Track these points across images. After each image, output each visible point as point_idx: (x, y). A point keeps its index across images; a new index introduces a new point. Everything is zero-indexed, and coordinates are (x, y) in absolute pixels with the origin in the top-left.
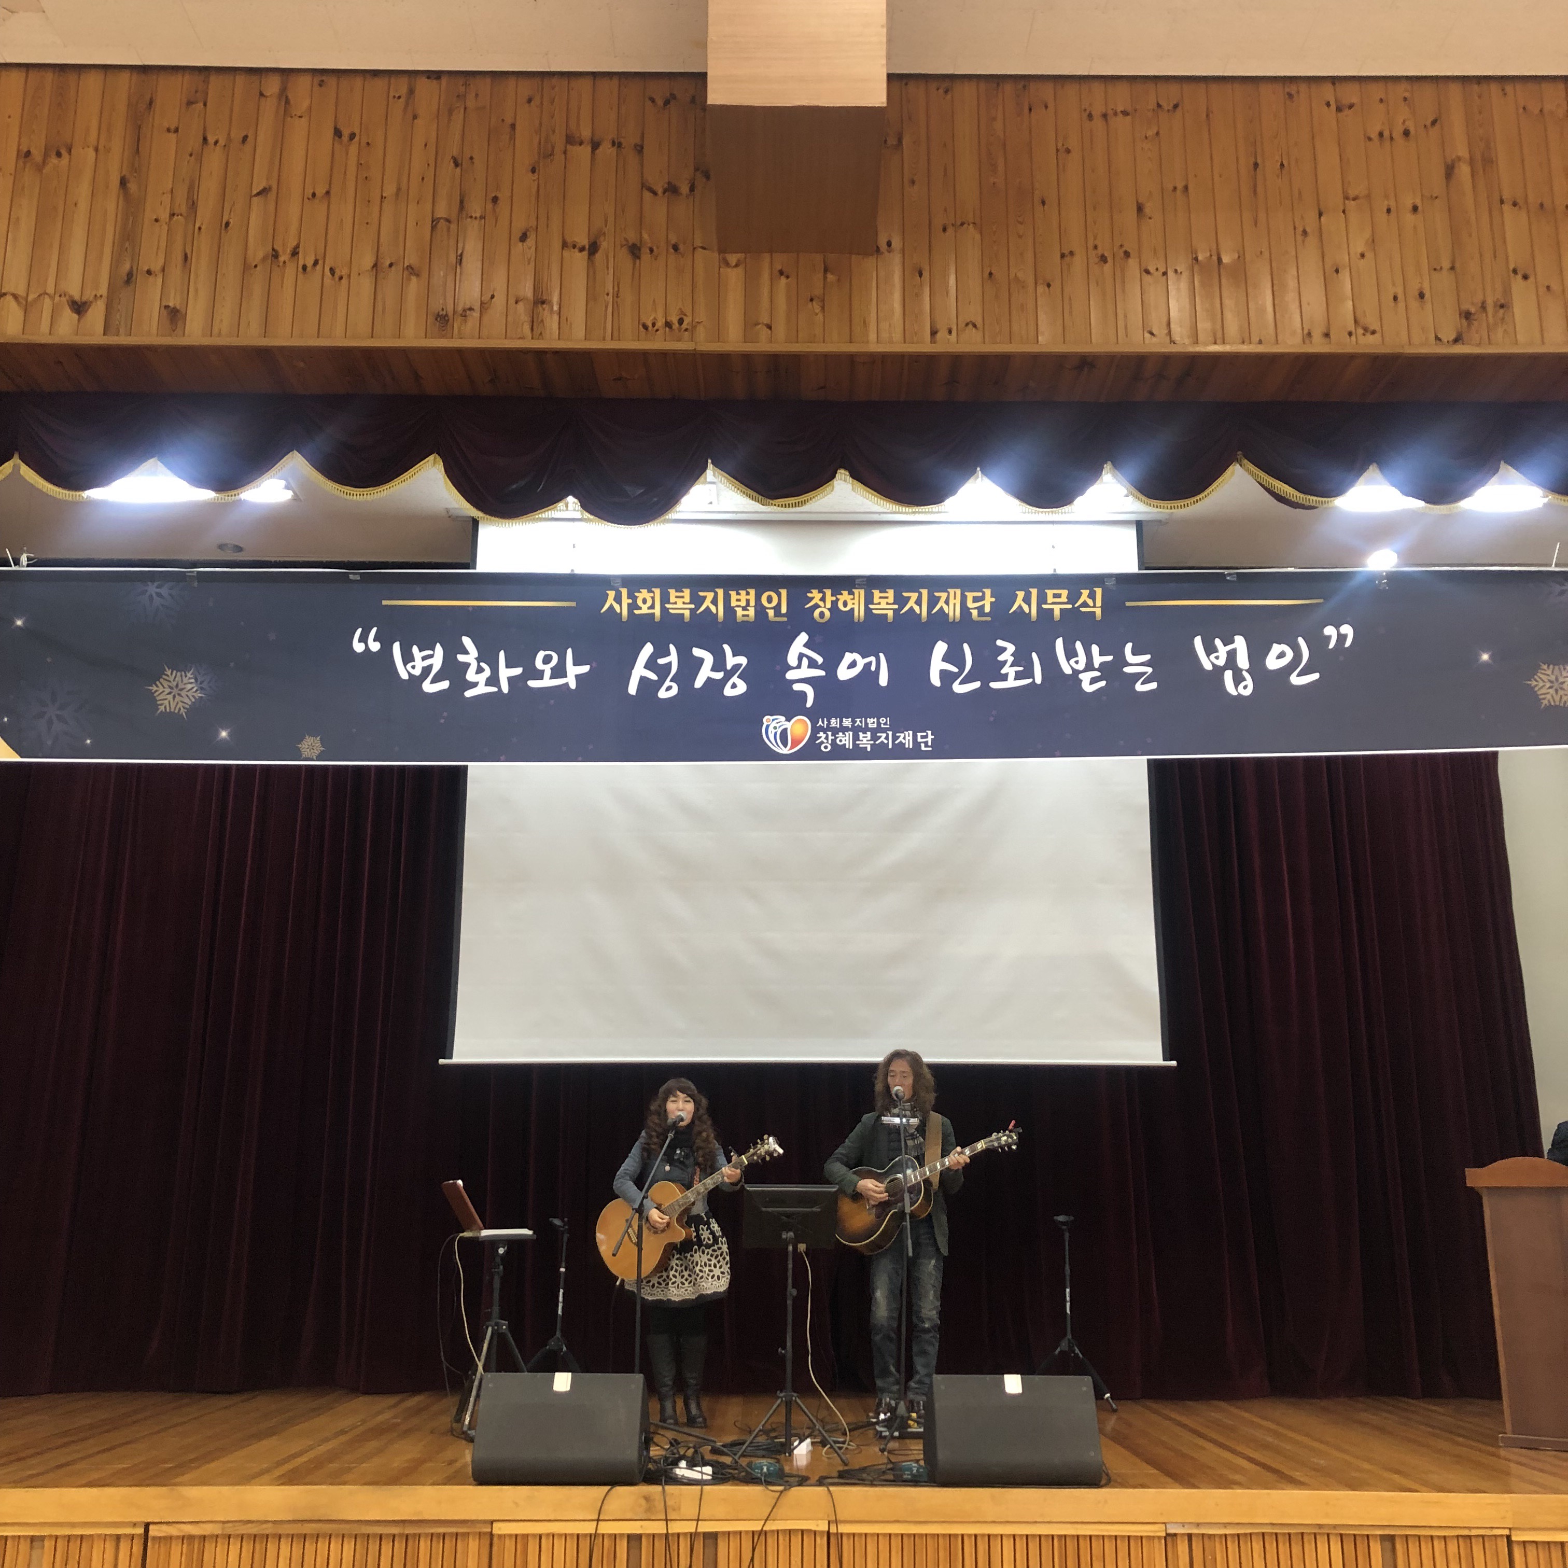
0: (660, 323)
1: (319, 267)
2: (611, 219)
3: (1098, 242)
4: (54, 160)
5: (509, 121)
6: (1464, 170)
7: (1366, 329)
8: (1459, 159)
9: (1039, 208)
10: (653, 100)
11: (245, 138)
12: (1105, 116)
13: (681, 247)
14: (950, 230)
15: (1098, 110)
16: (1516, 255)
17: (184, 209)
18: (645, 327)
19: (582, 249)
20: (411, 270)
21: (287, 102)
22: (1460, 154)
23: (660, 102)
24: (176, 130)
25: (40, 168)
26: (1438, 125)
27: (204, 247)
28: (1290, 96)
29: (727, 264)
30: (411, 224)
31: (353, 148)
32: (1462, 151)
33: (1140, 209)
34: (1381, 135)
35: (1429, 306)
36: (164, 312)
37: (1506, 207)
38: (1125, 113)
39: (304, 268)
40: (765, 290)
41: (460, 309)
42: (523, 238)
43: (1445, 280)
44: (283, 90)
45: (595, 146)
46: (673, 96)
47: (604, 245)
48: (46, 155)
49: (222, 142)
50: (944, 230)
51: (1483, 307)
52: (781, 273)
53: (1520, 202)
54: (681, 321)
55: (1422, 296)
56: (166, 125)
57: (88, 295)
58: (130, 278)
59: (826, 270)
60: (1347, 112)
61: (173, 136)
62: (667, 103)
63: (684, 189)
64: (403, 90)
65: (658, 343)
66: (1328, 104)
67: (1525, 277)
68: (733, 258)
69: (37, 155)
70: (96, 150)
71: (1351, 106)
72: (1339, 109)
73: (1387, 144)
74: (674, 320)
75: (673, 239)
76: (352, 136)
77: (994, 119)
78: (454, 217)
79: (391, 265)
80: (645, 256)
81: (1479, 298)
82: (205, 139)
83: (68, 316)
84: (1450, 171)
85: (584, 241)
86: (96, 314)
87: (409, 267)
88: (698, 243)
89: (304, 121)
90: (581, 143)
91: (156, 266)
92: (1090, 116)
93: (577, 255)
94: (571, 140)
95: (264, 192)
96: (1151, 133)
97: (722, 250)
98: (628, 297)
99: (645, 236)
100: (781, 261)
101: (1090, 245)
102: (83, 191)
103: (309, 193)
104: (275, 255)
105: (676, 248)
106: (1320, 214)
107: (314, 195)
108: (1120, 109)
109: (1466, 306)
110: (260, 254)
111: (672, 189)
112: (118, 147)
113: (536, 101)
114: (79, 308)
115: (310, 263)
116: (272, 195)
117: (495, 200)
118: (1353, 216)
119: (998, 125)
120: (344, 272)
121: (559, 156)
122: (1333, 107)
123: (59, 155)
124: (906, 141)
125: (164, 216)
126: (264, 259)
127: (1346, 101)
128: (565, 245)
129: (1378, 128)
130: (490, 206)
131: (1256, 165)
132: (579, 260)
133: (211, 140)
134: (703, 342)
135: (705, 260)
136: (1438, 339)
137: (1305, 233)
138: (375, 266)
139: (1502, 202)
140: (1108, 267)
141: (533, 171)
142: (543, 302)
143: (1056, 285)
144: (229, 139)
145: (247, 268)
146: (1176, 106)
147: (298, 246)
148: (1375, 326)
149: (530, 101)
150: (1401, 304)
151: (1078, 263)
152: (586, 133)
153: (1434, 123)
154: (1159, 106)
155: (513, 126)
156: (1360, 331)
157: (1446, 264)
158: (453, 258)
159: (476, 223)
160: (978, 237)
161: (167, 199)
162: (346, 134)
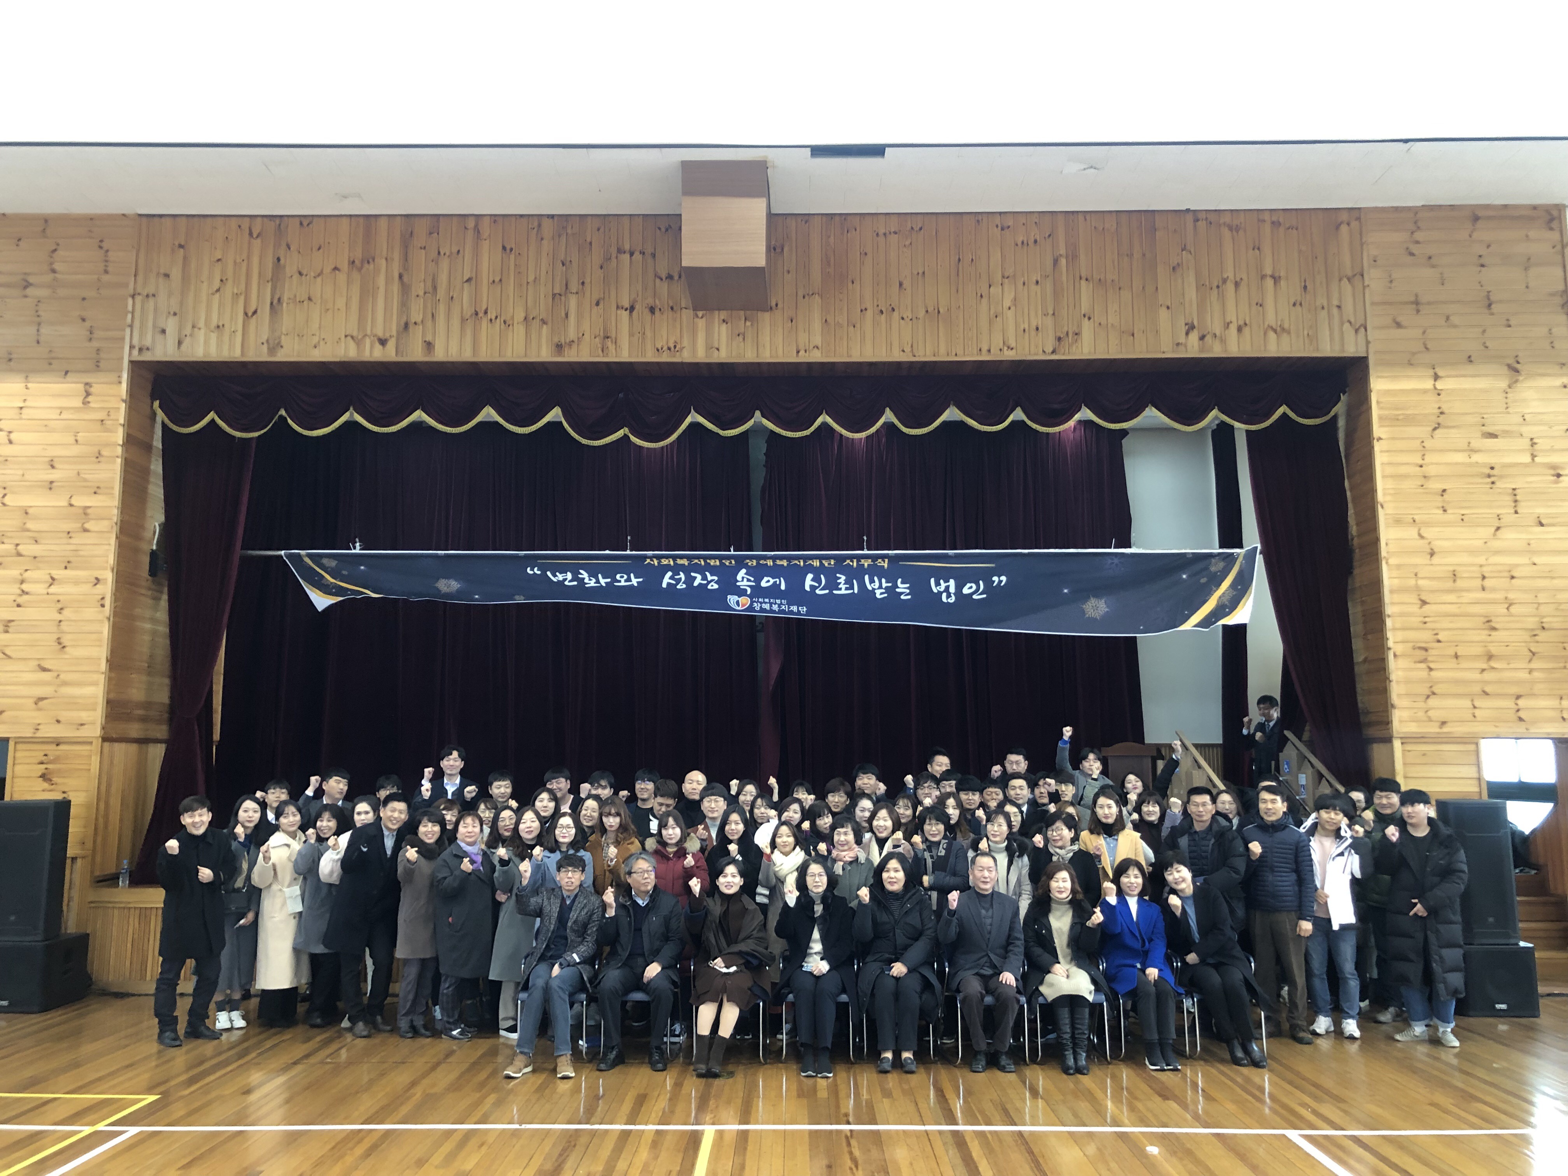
0: (665, 348)
1: (498, 320)
2: (640, 294)
3: (879, 303)
4: (366, 265)
5: (589, 240)
6: (1063, 261)
7: (1008, 347)
8: (1061, 255)
9: (850, 284)
10: (660, 229)
11: (459, 251)
12: (885, 234)
13: (675, 308)
14: (807, 297)
15: (882, 231)
16: (1085, 307)
17: (431, 290)
18: (658, 350)
19: (626, 310)
20: (544, 322)
21: (479, 232)
22: (1061, 253)
23: (663, 230)
24: (425, 248)
25: (360, 269)
26: (1051, 238)
27: (442, 308)
28: (978, 221)
29: (697, 316)
30: (542, 296)
31: (512, 256)
32: (1063, 251)
33: (901, 284)
34: (1023, 243)
35: (1040, 334)
36: (424, 344)
37: (1083, 282)
38: (895, 233)
39: (491, 320)
40: (717, 329)
41: (568, 341)
42: (597, 304)
43: (1049, 321)
44: (476, 226)
45: (632, 254)
46: (670, 227)
47: (637, 307)
48: (362, 262)
49: (448, 254)
50: (804, 297)
51: (1067, 334)
52: (724, 321)
53: (1089, 278)
54: (675, 347)
55: (1037, 329)
56: (419, 245)
57: (387, 335)
58: (406, 325)
59: (746, 319)
60: (1006, 230)
61: (423, 251)
62: (667, 230)
63: (676, 278)
64: (536, 224)
65: (665, 358)
66: (997, 226)
67: (1089, 318)
68: (700, 314)
69: (357, 262)
70: (386, 259)
71: (1009, 227)
72: (1002, 229)
73: (1025, 247)
74: (672, 346)
75: (671, 304)
76: (511, 250)
77: (829, 237)
78: (563, 293)
79: (533, 318)
80: (657, 312)
81: (1066, 329)
82: (439, 253)
83: (378, 347)
84: (1056, 262)
85: (627, 305)
86: (391, 345)
87: (542, 320)
88: (683, 305)
89: (487, 241)
90: (625, 252)
91: (419, 320)
92: (877, 235)
93: (624, 311)
94: (620, 251)
95: (469, 280)
96: (907, 243)
97: (695, 309)
98: (649, 334)
99: (657, 302)
100: (723, 314)
101: (876, 304)
102: (381, 281)
103: (491, 281)
104: (477, 314)
105: (672, 308)
106: (990, 286)
107: (494, 281)
108: (893, 230)
109: (1058, 334)
110: (469, 314)
111: (670, 277)
112: (397, 255)
113: (602, 230)
114: (383, 342)
115: (493, 318)
116: (473, 282)
117: (583, 283)
118: (1006, 287)
119: (832, 239)
120: (511, 323)
121: (614, 260)
122: (1000, 228)
123: (368, 262)
124: (786, 249)
125: (421, 293)
126: (471, 315)
127: (1006, 225)
128: (618, 307)
129: (1021, 239)
130: (581, 286)
131: (959, 260)
132: (625, 314)
133: (442, 253)
134: (686, 357)
135: (687, 314)
136: (1044, 351)
137: (981, 296)
138: (525, 318)
139: (1081, 278)
140: (883, 316)
141: (601, 267)
142: (608, 338)
143: (858, 326)
144: (451, 253)
145: (463, 320)
146: (921, 229)
147: (487, 309)
148: (1013, 345)
149: (598, 230)
150: (1027, 334)
151: (869, 313)
152: (627, 247)
153: (1050, 236)
154: (912, 228)
155: (591, 243)
156: (1006, 348)
157: (1051, 312)
158: (563, 315)
159: (574, 296)
160: (820, 301)
161: (422, 285)
162: (508, 248)
